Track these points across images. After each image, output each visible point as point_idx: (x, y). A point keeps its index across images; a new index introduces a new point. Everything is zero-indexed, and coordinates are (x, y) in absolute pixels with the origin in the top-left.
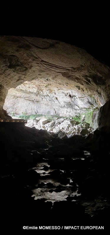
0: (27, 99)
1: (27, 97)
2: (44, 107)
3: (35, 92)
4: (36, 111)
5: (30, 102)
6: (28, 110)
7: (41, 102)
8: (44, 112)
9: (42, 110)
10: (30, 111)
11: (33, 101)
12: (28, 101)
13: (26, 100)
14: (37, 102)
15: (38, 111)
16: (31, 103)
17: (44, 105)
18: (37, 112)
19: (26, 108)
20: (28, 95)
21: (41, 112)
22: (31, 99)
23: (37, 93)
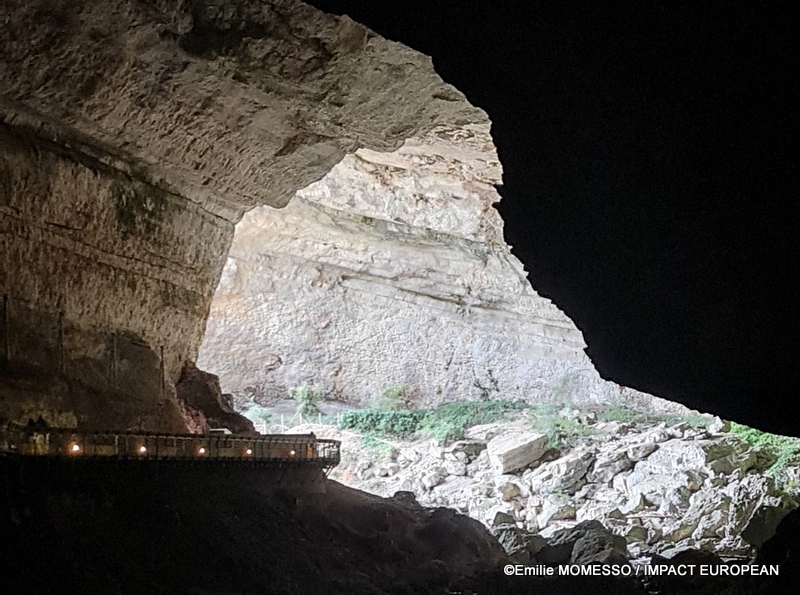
0: (412, 284)
1: (414, 276)
2: (538, 343)
3: (467, 230)
4: (480, 375)
5: (435, 313)
6: (422, 369)
7: (516, 309)
8: (539, 386)
9: (522, 370)
10: (441, 379)
11: (460, 302)
12: (420, 300)
13: (409, 297)
14: (491, 305)
15: (495, 375)
16: (443, 320)
17: (535, 328)
18: (487, 385)
19: (409, 354)
20: (419, 259)
21: (520, 382)
22: (443, 290)
23: (482, 238)
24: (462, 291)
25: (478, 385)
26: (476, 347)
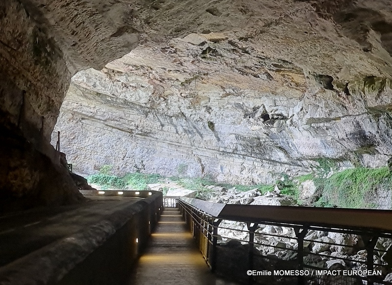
0: (112, 123)
1: (113, 120)
2: (165, 150)
3: (143, 101)
4: (138, 162)
5: (120, 136)
6: (112, 159)
9: (157, 162)
10: (120, 163)
11: (131, 132)
12: (114, 130)
13: (110, 129)
14: (145, 134)
15: (144, 163)
16: (123, 139)
17: (164, 145)
18: (140, 167)
19: (108, 152)
20: (118, 113)
21: (155, 166)
22: (125, 127)
23: (149, 106)
24: (133, 128)
25: (136, 166)
26: (137, 151)
